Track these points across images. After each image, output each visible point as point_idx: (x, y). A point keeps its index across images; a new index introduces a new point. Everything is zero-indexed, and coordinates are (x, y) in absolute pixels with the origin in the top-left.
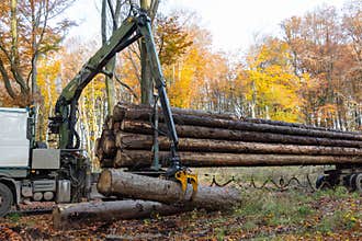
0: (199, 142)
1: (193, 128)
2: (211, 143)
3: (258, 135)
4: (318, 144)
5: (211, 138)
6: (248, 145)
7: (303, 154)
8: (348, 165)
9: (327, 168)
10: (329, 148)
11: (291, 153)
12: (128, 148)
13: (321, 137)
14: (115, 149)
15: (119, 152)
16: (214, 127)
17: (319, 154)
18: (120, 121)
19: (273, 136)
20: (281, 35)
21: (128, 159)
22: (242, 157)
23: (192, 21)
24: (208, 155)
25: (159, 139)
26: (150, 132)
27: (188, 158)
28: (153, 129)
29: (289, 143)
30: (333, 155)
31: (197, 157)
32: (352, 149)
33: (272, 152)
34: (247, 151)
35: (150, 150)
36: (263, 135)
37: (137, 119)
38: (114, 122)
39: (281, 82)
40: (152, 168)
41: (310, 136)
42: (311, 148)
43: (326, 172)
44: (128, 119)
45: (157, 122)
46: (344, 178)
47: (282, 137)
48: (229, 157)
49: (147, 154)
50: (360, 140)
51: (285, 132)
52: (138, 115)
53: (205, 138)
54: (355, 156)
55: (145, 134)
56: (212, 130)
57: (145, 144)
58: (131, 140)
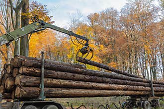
0: (67, 82)
1: (63, 73)
2: (74, 83)
3: (98, 78)
4: (126, 84)
5: (73, 80)
6: (94, 84)
7: (120, 90)
9: (128, 97)
10: (132, 86)
11: (114, 89)
12: (25, 86)
13: (128, 80)
14: (14, 87)
15: (18, 88)
16: (75, 73)
17: (127, 89)
18: (18, 68)
19: (105, 79)
21: (25, 93)
22: (90, 91)
24: (71, 90)
25: (44, 80)
26: (39, 75)
27: (60, 92)
28: (41, 73)
29: (113, 83)
30: (134, 90)
31: (65, 91)
32: (142, 87)
34: (92, 88)
35: (39, 87)
36: (100, 79)
37: (30, 67)
41: (123, 79)
42: (123, 86)
43: (127, 100)
44: (24, 66)
45: (43, 69)
46: (138, 103)
48: (82, 91)
49: (37, 90)
52: (32, 64)
53: (70, 80)
54: (143, 91)
55: (35, 76)
56: (74, 74)
57: (35, 83)
58: (27, 80)
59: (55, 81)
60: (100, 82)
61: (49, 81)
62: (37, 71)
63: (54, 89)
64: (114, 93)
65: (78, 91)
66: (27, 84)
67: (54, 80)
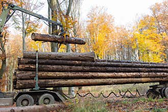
0: (63, 74)
3: (100, 68)
4: (139, 71)
5: (71, 71)
6: (94, 74)
7: (129, 77)
10: (147, 73)
11: (122, 77)
12: (21, 79)
13: (141, 67)
16: (72, 65)
17: (140, 77)
19: (110, 68)
21: (21, 85)
22: (90, 81)
24: (69, 81)
25: (39, 74)
26: (34, 70)
27: (56, 83)
28: (35, 68)
29: (120, 72)
30: (150, 77)
32: (162, 73)
33: (109, 77)
34: (93, 77)
35: (33, 79)
36: (103, 68)
37: (26, 64)
40: (34, 89)
41: (134, 67)
42: (134, 74)
45: (37, 65)
47: (115, 68)
49: (32, 81)
50: (166, 68)
51: (117, 66)
52: (27, 62)
53: (67, 71)
54: (164, 77)
55: (31, 71)
56: (71, 67)
57: (30, 77)
58: (23, 75)
59: (50, 74)
60: (104, 72)
61: (45, 74)
62: (32, 67)
63: (50, 80)
65: (77, 81)
66: (23, 78)
67: (49, 73)
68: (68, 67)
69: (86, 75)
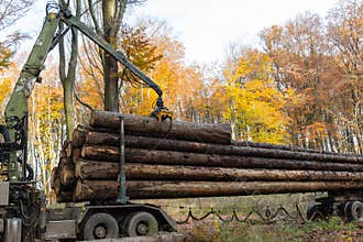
0: (172, 170)
1: (165, 153)
2: (186, 171)
3: (239, 160)
4: (306, 168)
5: (186, 164)
6: (230, 171)
7: (291, 180)
8: (341, 191)
9: (319, 195)
10: (320, 173)
11: (277, 179)
12: (90, 178)
13: (310, 160)
14: (73, 181)
15: (79, 183)
16: (189, 152)
17: (308, 179)
18: (80, 147)
19: (257, 160)
20: (260, 47)
21: (91, 191)
22: (222, 185)
23: (162, 31)
24: (183, 184)
25: (126, 167)
26: (117, 159)
27: (159, 188)
28: (119, 155)
29: (275, 168)
30: (325, 181)
31: (170, 186)
32: (345, 173)
33: (255, 179)
34: (227, 179)
35: (116, 179)
36: (245, 160)
37: (100, 144)
38: (73, 148)
39: (263, 99)
40: (118, 201)
41: (298, 159)
42: (299, 173)
43: (317, 200)
44: (89, 144)
45: (123, 147)
46: (339, 207)
47: (266, 161)
48: (206, 186)
49: (112, 185)
51: (270, 156)
52: (102, 139)
53: (180, 164)
54: (349, 181)
55: (108, 161)
56: (187, 155)
57: (108, 174)
58: (93, 168)
59: (149, 169)
60: (246, 168)
61: (136, 168)
62: (112, 152)
63: (146, 183)
64: (278, 187)
65: (196, 186)
66: (94, 175)
67: (146, 166)
68: (182, 154)
69: (214, 172)
